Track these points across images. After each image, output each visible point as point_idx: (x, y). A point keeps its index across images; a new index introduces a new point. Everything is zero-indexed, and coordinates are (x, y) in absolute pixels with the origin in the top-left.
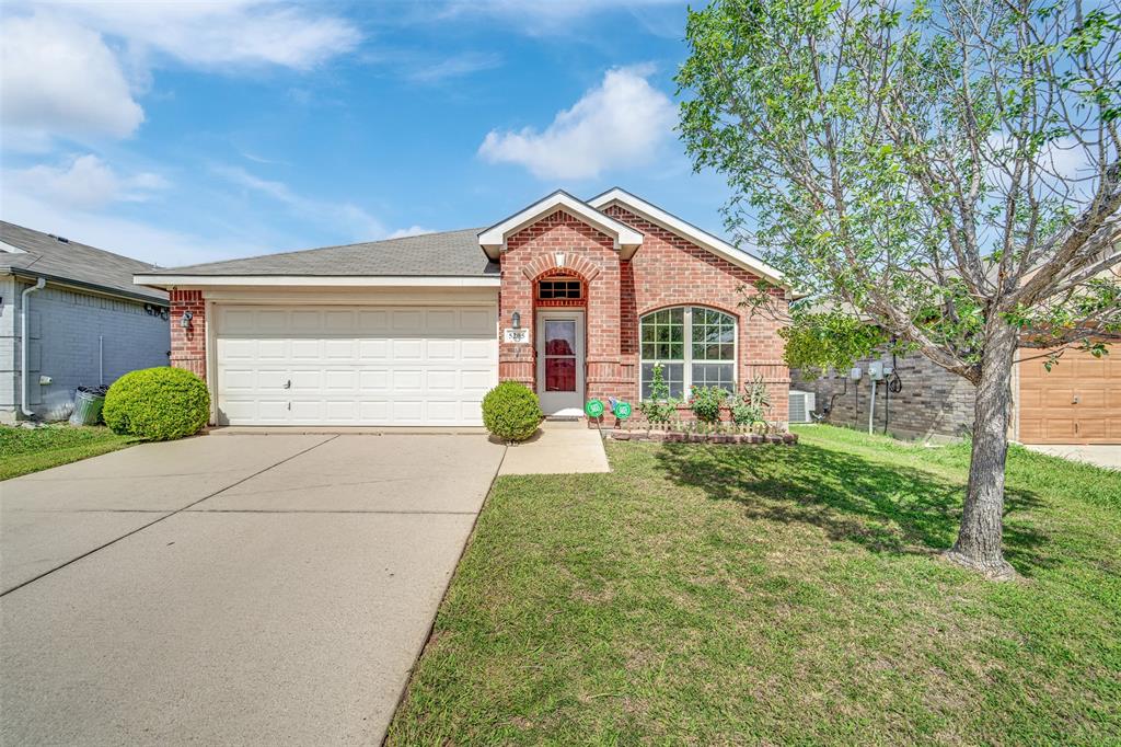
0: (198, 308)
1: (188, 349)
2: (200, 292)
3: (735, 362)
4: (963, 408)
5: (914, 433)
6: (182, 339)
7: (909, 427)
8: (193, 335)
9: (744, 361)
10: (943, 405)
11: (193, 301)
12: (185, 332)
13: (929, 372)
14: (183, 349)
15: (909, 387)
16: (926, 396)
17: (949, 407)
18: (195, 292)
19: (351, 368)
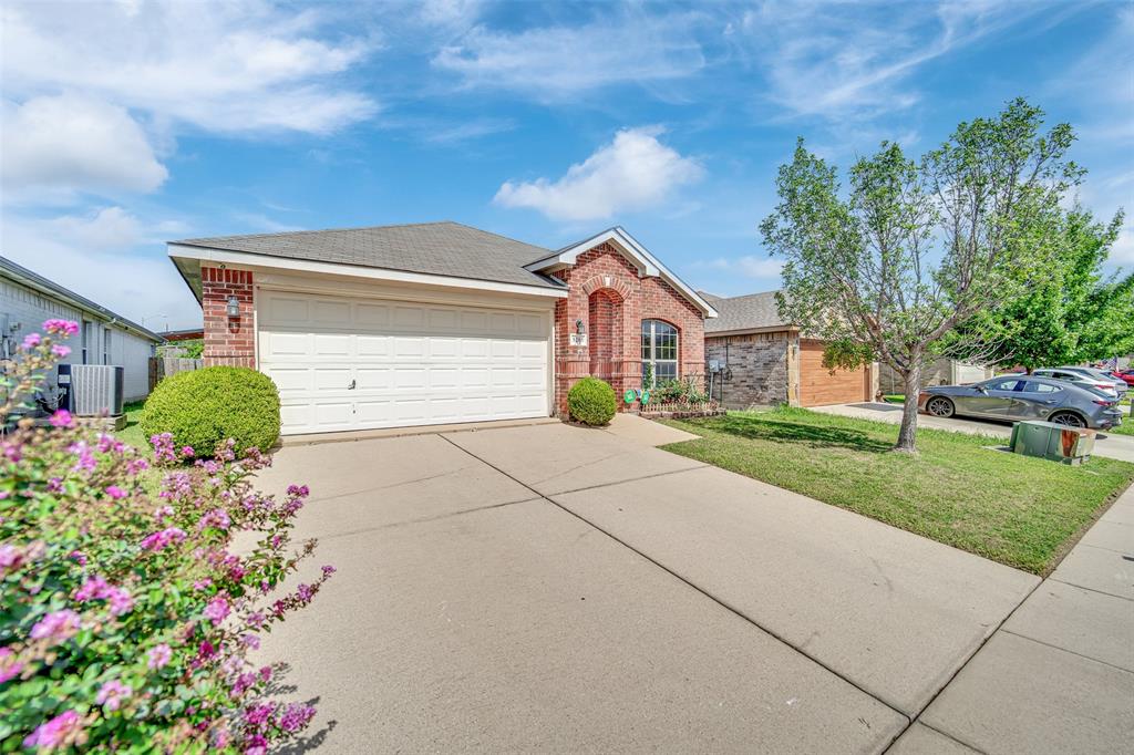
0: (245, 293)
1: (230, 342)
2: (250, 274)
3: (677, 361)
4: (774, 388)
5: (742, 406)
6: (223, 331)
7: (738, 402)
8: (239, 325)
9: (683, 361)
10: (762, 387)
11: (239, 284)
12: (227, 321)
13: (752, 367)
14: (223, 343)
15: (738, 376)
16: (750, 382)
17: (765, 388)
18: (242, 273)
19: (422, 366)
